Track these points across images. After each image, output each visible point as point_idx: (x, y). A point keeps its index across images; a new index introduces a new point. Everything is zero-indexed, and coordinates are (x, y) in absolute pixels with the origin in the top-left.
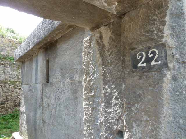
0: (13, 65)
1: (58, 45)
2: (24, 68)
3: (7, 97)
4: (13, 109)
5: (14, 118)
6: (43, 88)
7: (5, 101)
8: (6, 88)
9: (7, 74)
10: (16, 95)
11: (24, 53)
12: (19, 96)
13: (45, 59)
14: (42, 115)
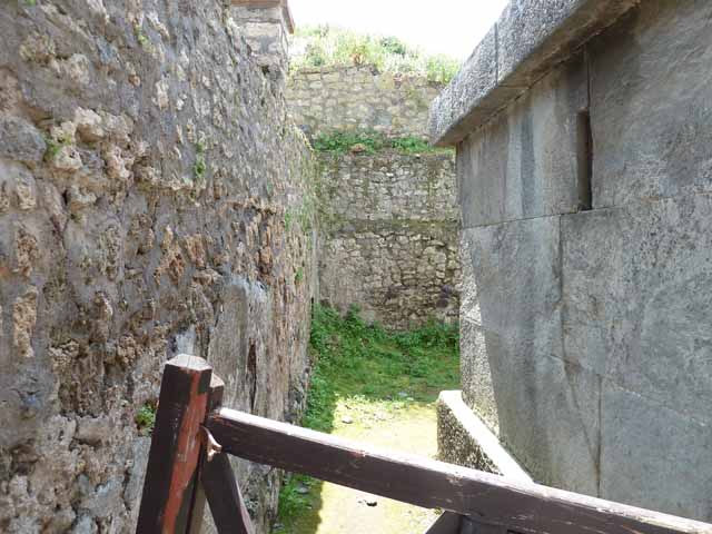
0: (414, 166)
1: (643, 32)
2: (467, 166)
3: (402, 275)
4: (425, 315)
5: (429, 344)
6: (561, 233)
7: (398, 288)
8: (400, 244)
9: (397, 198)
10: (429, 268)
11: (471, 103)
12: (438, 273)
13: (565, 111)
14: (563, 340)
